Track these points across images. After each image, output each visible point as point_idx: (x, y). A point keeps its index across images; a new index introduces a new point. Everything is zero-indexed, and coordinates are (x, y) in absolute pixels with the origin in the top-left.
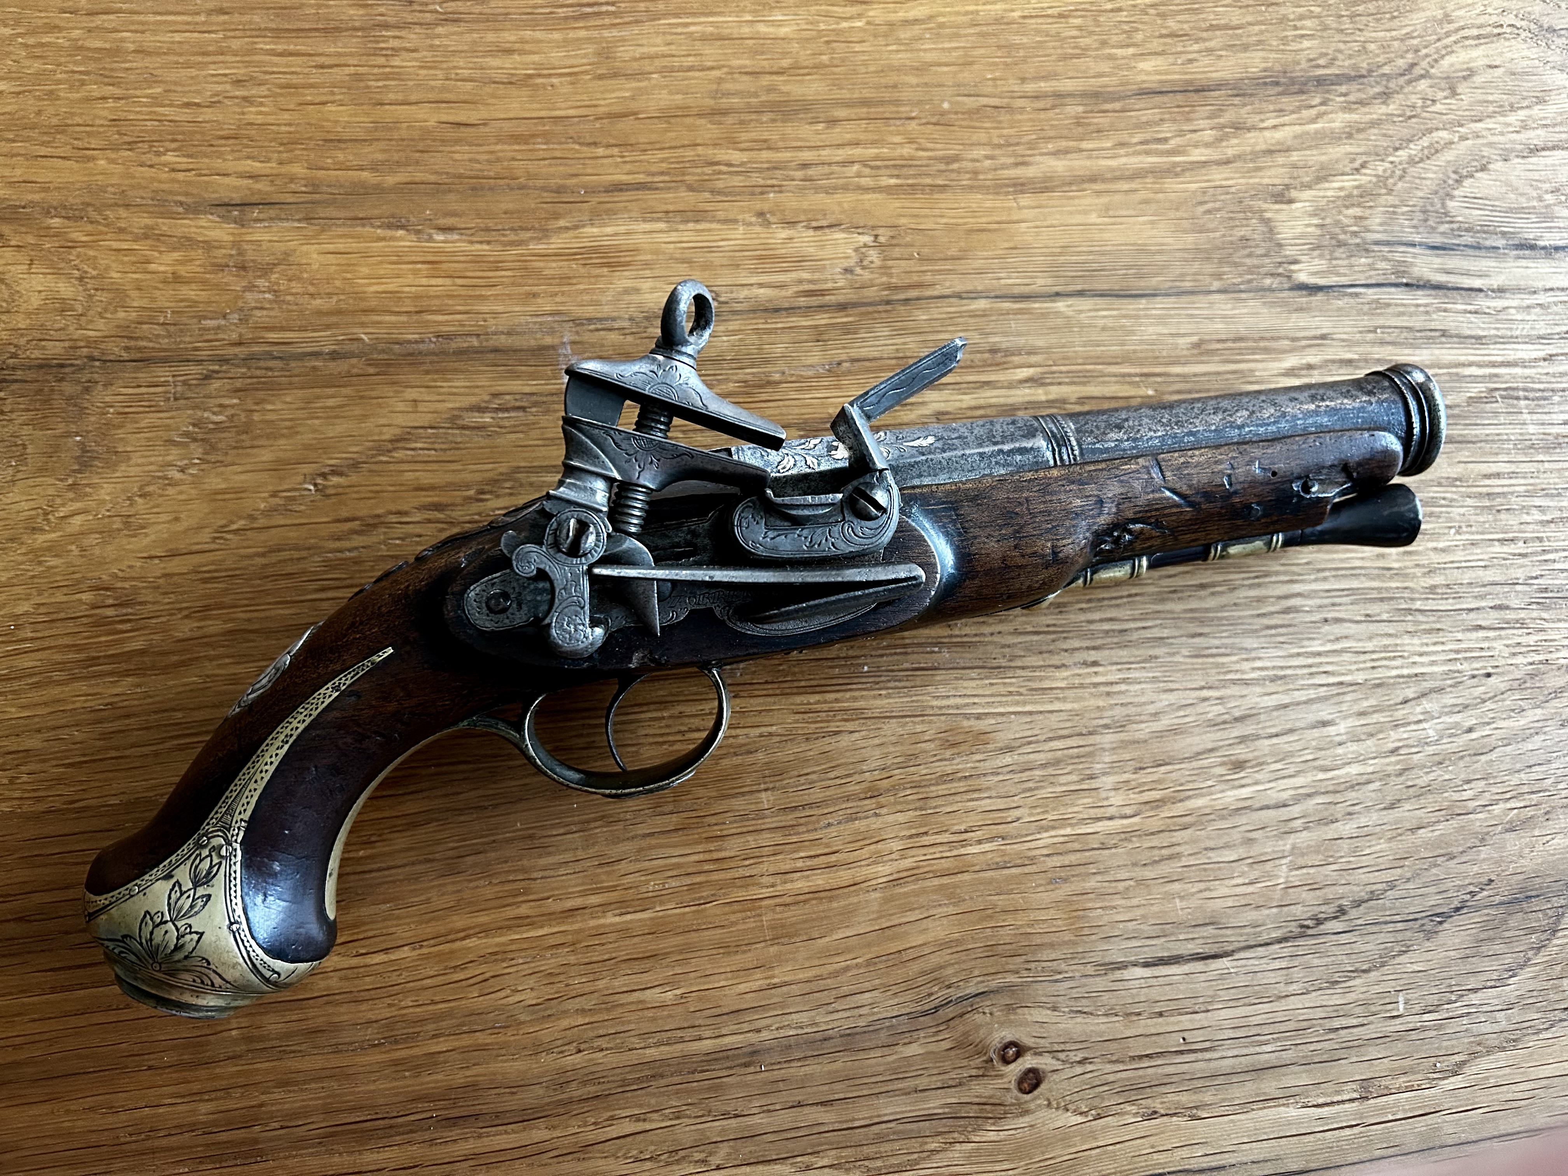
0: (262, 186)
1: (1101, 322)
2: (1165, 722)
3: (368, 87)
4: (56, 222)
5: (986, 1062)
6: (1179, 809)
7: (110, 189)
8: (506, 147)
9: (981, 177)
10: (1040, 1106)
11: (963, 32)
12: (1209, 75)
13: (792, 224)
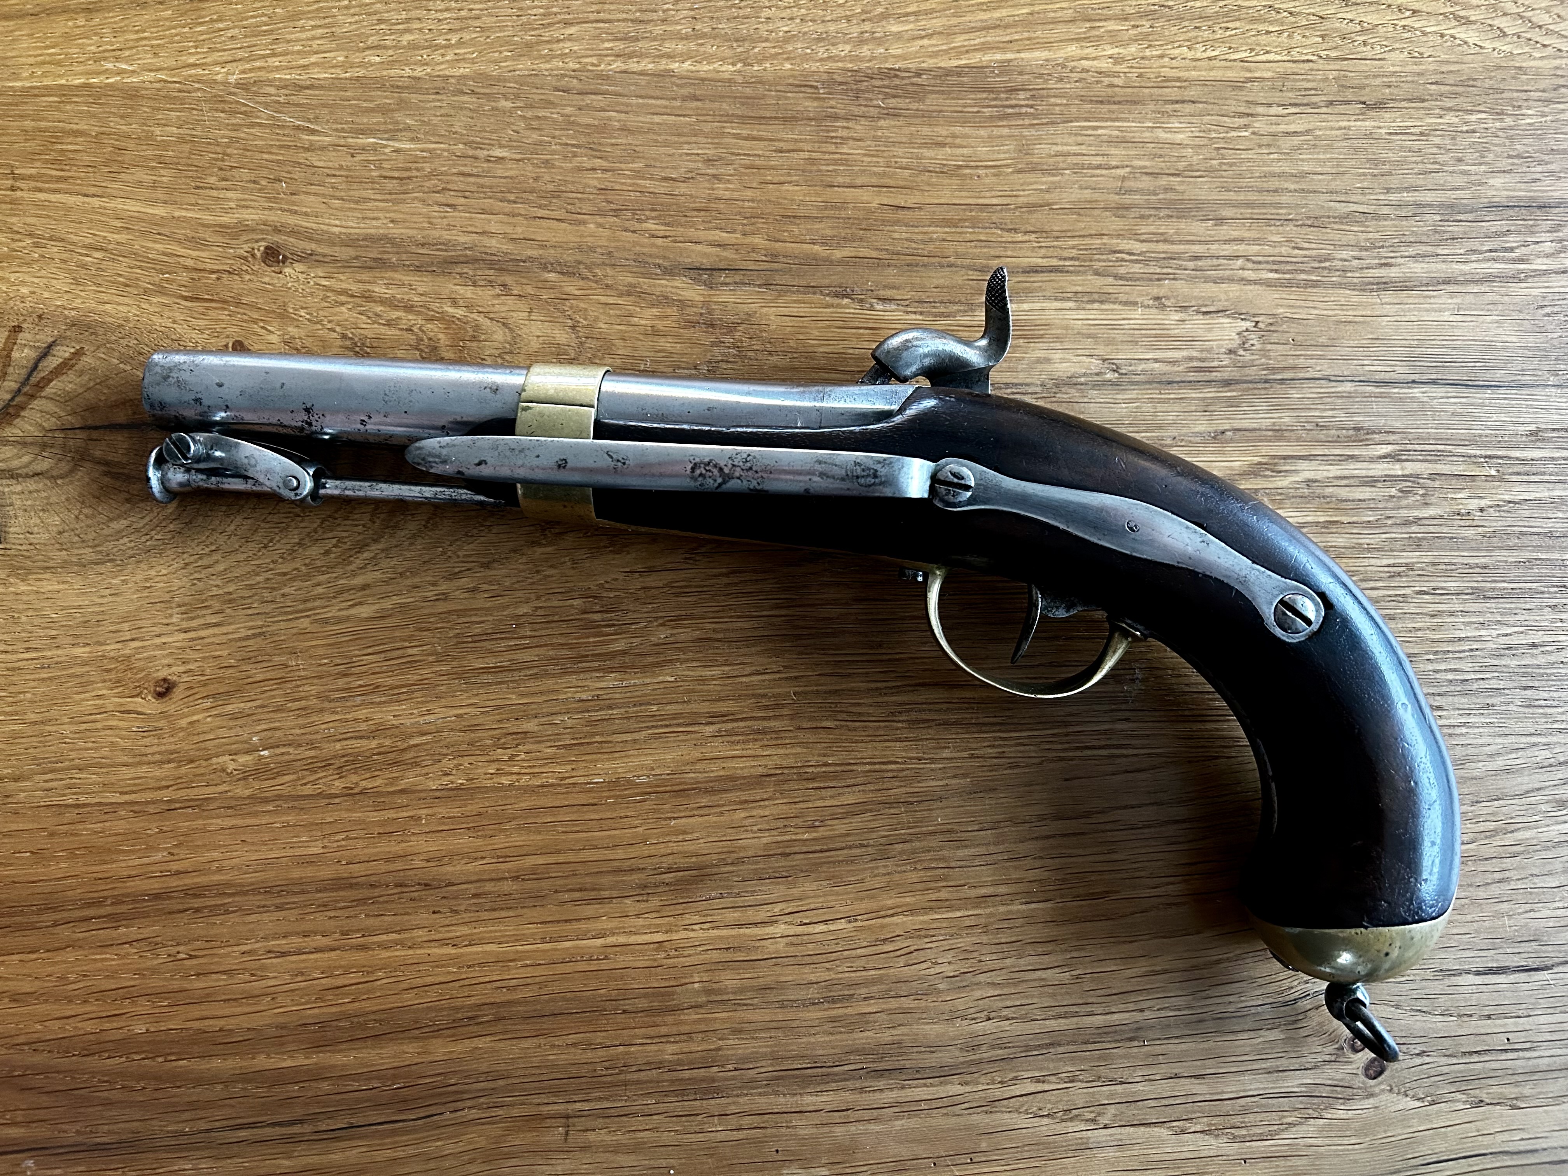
0: (729, 254)
1: (1451, 409)
2: (1499, 763)
3: (820, 171)
4: (552, 276)
5: (1338, 1049)
6: (1509, 839)
7: (599, 250)
8: (939, 229)
9: (1349, 275)
10: (1383, 1090)
11: (1337, 145)
12: (1550, 194)
13: (1184, 308)
